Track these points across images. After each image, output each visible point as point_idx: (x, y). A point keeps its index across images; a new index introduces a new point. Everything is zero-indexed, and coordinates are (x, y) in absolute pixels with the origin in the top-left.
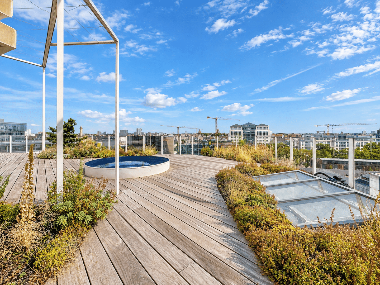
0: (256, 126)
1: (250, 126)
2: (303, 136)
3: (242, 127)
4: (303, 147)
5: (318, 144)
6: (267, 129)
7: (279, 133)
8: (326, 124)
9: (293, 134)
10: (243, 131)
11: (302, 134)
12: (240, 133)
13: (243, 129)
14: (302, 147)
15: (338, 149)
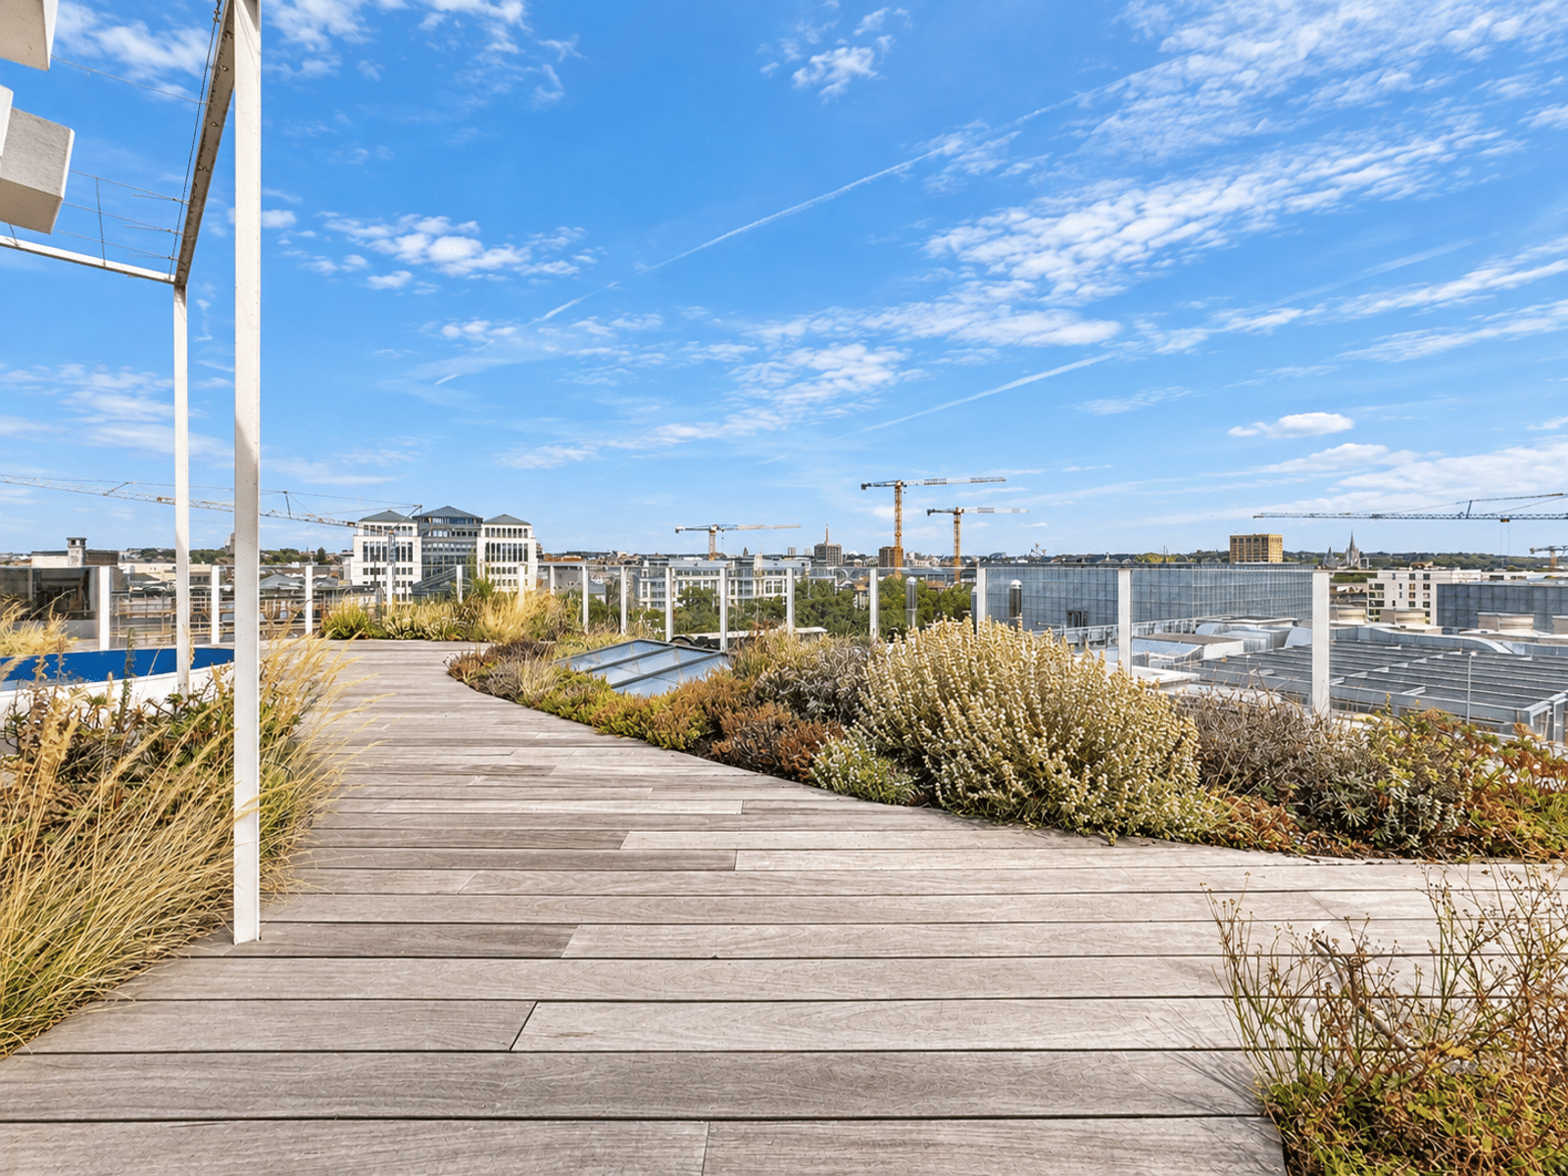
0: (480, 521)
1: (454, 520)
2: (646, 564)
3: (414, 525)
4: (645, 600)
5: (687, 590)
6: (526, 536)
7: (568, 553)
8: (711, 523)
9: (615, 553)
10: (423, 543)
11: (644, 557)
12: (405, 553)
13: (423, 533)
14: (642, 600)
15: (736, 602)
